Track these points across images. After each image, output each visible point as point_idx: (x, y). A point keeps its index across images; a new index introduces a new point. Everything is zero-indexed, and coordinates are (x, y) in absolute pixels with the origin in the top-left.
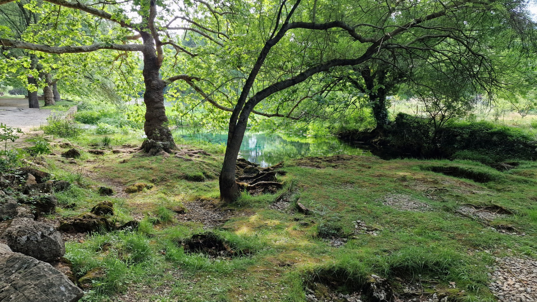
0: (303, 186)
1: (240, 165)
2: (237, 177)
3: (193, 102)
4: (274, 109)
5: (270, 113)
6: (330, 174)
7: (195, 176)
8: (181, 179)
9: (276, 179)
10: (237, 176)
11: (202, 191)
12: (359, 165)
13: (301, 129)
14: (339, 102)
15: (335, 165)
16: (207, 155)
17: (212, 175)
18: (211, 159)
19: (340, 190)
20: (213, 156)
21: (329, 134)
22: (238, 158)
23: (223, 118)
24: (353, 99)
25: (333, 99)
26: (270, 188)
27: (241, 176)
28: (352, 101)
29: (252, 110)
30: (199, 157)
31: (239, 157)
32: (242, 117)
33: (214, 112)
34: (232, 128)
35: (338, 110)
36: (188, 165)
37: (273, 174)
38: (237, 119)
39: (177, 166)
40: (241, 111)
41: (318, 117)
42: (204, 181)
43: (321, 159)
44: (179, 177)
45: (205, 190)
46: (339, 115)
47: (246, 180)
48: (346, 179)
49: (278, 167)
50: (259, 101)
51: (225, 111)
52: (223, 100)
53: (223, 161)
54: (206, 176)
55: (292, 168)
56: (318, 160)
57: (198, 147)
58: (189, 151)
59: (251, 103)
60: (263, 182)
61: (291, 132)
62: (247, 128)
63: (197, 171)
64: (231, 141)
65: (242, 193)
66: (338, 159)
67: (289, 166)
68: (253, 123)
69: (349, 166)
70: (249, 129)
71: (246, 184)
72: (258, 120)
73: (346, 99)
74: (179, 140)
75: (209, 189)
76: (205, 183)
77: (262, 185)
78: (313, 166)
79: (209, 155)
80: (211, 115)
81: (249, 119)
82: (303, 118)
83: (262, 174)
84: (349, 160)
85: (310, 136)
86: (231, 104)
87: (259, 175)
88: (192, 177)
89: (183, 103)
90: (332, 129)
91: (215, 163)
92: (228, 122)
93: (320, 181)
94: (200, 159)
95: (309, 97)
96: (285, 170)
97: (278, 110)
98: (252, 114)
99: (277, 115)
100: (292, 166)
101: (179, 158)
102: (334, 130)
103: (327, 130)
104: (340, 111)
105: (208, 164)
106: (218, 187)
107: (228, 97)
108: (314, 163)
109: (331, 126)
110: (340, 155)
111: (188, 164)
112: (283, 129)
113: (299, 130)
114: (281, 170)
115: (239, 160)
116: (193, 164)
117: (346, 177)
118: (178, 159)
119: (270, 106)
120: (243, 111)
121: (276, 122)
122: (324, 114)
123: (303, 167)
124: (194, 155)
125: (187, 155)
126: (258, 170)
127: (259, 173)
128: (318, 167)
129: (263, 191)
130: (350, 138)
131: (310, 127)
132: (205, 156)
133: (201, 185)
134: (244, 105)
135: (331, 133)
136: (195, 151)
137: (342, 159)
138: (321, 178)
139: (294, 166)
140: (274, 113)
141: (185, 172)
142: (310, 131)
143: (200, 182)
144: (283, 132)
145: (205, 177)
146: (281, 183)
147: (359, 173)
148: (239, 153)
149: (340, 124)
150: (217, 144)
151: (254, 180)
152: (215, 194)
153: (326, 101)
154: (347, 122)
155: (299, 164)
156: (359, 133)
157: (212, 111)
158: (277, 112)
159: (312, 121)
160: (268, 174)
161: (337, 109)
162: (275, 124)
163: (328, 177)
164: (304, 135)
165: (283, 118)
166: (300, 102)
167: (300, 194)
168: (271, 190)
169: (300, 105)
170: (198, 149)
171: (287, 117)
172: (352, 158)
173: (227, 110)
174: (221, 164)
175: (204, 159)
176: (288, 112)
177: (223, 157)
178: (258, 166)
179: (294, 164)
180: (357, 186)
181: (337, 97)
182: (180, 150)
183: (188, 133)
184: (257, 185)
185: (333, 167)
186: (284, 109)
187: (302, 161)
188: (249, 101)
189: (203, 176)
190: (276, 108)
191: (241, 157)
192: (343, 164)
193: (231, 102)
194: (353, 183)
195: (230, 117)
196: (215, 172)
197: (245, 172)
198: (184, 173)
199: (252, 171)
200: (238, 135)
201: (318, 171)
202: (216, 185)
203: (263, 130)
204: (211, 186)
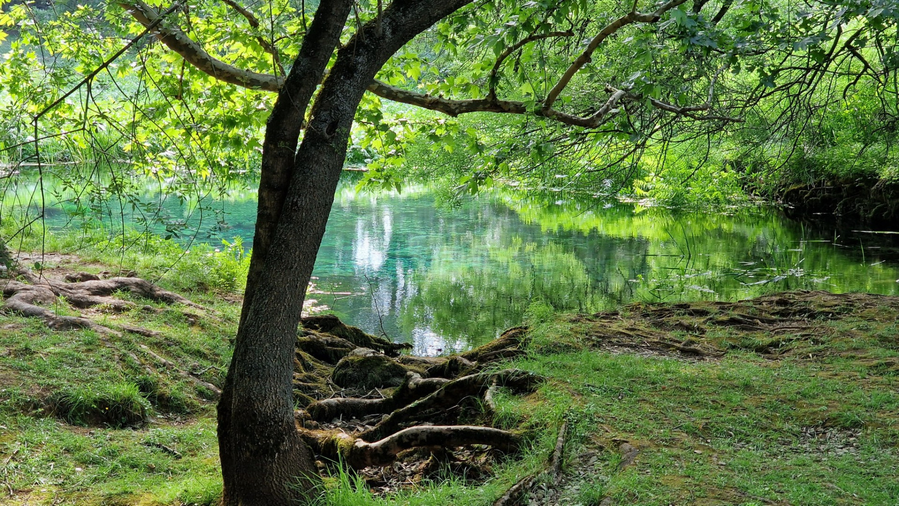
0: (617, 444)
1: (314, 348)
2: (304, 403)
3: (90, 48)
4: (477, 78)
5: (456, 97)
6: (747, 387)
7: (102, 402)
8: (38, 417)
9: (490, 413)
10: (302, 399)
11: (133, 473)
12: (883, 340)
13: (609, 171)
14: (785, 40)
15: (767, 340)
16: (156, 299)
17: (183, 395)
18: (179, 318)
19: (793, 459)
20: (187, 305)
21: (737, 194)
22: (304, 315)
23: (230, 123)
24: (850, 28)
25: (753, 27)
26: (463, 455)
27: (323, 402)
28: (844, 39)
29: (369, 83)
30: (118, 310)
31: (309, 308)
32: (324, 114)
33: (189, 93)
34: (278, 169)
35: (779, 82)
36: (68, 348)
37: (477, 388)
38: (299, 124)
39: (17, 354)
40: (319, 87)
41: (684, 112)
42: (145, 425)
43: (702, 313)
44: (27, 407)
45: (151, 470)
46: (785, 103)
47: (347, 418)
48: (822, 407)
49: (497, 353)
50: (403, 36)
51: (241, 90)
52: (235, 36)
53: (234, 329)
54: (152, 399)
55: (567, 359)
56: (687, 320)
57: (115, 261)
58: (73, 280)
59: (366, 47)
60: (427, 426)
61: (560, 183)
62: (346, 166)
63: (112, 379)
64: (272, 231)
65: (330, 482)
66: (782, 314)
67: (550, 349)
68: (377, 144)
69: (837, 344)
70: (358, 175)
71: (343, 438)
72: (399, 130)
73: (817, 29)
74: (26, 232)
75: (170, 461)
76: (150, 434)
77: (423, 442)
78: (664, 347)
79: (169, 300)
80: (176, 105)
81: (355, 124)
82: (616, 123)
83: (423, 390)
84: (835, 316)
85: (648, 203)
86: (269, 57)
87: (406, 395)
88: (88, 408)
89: (42, 53)
90: (755, 170)
91: (196, 337)
92: (255, 141)
93: (698, 417)
94: (125, 321)
95: (643, 19)
96: (534, 369)
97: (494, 78)
98: (370, 101)
99: (492, 104)
100: (567, 348)
101: (27, 314)
102: (762, 176)
103: (731, 174)
104: (787, 87)
105: (164, 345)
106: (212, 456)
107: (254, 24)
108: (670, 335)
109: (746, 155)
110: (792, 294)
111: (69, 343)
112: (520, 172)
113: (595, 177)
114: (512, 367)
115: (311, 323)
116: (91, 346)
117: (822, 399)
118: (20, 320)
119: (457, 63)
120: (330, 85)
121: (485, 140)
122: (715, 98)
123: (617, 352)
124: (97, 298)
125: (61, 299)
126: (401, 373)
127: (405, 387)
128: (689, 352)
129: (426, 472)
130: (837, 212)
131: (648, 161)
132: (149, 304)
133: (128, 444)
134: (333, 61)
135: (750, 191)
136: (103, 283)
137: (801, 312)
138: (705, 406)
139: (577, 349)
140: (475, 95)
141: (53, 381)
142: (652, 180)
143: (127, 432)
144: (521, 183)
145: (148, 406)
146: (513, 432)
147: (884, 379)
148: (310, 289)
149: (790, 147)
150: (206, 245)
151: (386, 417)
152: (199, 488)
153: (722, 40)
154: (822, 138)
155: (601, 341)
156: (879, 191)
157: (179, 91)
158: (492, 91)
159: (659, 135)
160: (449, 388)
161: (775, 73)
162: (479, 148)
163: (737, 397)
164: (624, 199)
165: (517, 117)
166: (597, 44)
167: (603, 483)
168: (464, 465)
169: (599, 58)
170: (113, 269)
171: (541, 113)
172: (847, 307)
173: (252, 83)
174: (225, 345)
175: (141, 319)
176: (546, 89)
177: (236, 311)
178: (403, 354)
179: (577, 340)
180: (875, 438)
181: (774, 17)
182: (28, 279)
183: (65, 195)
184: (401, 443)
185: (762, 350)
186: (523, 79)
187: (615, 327)
188: (356, 41)
189: (141, 400)
190: (488, 72)
191: (322, 310)
192: (806, 337)
193: (269, 47)
194: (856, 425)
195: (268, 114)
196: (196, 381)
197: (341, 381)
198: (48, 388)
199: (375, 374)
200: (303, 202)
201: (688, 369)
202: (203, 442)
203: (424, 176)
204: (178, 449)
